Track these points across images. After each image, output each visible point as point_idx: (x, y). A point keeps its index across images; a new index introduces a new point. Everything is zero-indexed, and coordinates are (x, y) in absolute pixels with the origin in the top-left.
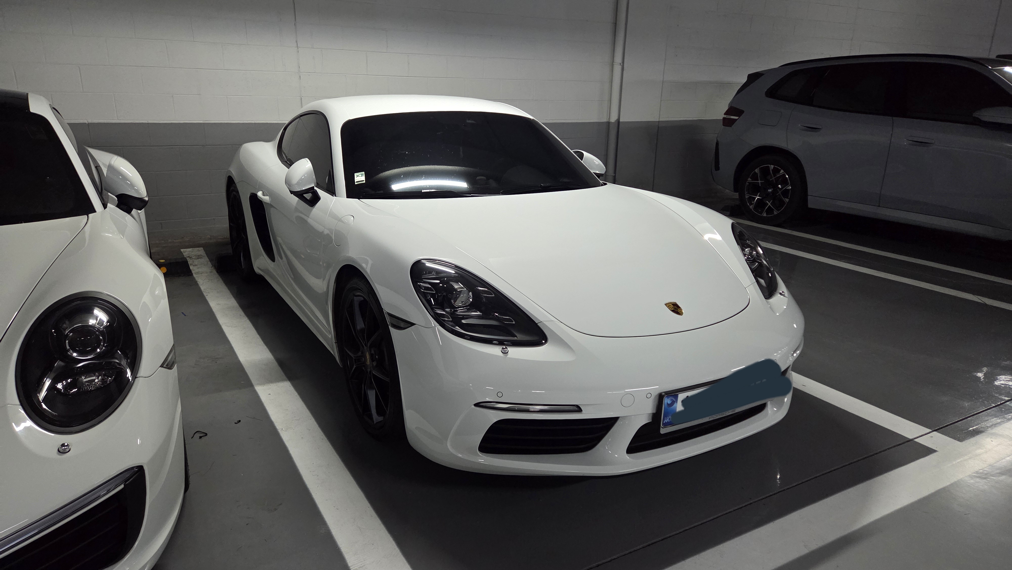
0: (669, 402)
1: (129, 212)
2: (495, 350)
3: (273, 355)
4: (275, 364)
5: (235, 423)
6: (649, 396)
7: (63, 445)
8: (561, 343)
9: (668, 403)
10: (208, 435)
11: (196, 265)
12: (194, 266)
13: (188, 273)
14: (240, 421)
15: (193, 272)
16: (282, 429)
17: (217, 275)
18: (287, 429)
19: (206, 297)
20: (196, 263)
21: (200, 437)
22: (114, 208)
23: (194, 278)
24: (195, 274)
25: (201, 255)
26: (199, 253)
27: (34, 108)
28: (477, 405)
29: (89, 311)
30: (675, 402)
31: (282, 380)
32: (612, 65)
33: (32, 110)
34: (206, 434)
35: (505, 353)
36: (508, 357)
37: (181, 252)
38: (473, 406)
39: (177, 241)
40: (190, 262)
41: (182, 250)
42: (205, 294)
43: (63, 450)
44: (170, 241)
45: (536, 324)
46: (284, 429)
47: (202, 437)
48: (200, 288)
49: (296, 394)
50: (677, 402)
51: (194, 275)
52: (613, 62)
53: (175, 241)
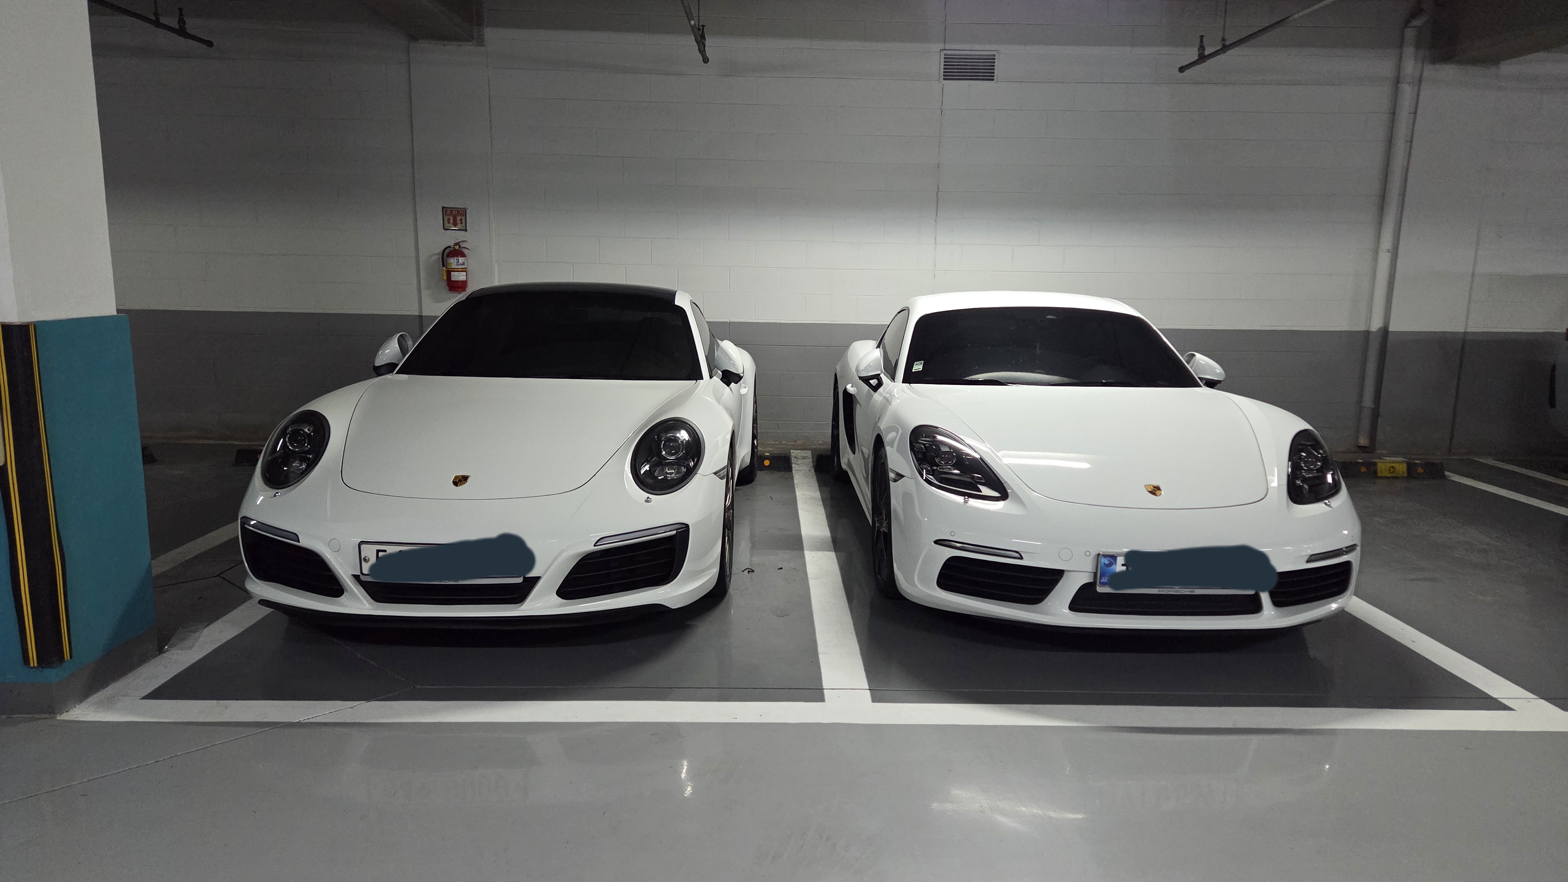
0: (1107, 562)
1: (728, 385)
2: (960, 499)
3: (831, 532)
4: (831, 540)
5: (779, 569)
6: (1088, 554)
7: (648, 498)
8: (1019, 500)
9: (1105, 564)
11: (798, 464)
12: (796, 464)
13: (789, 469)
14: (782, 568)
15: (793, 469)
16: (812, 578)
17: (814, 474)
19: (796, 488)
20: (799, 463)
22: (718, 381)
23: (792, 473)
24: (795, 470)
25: (807, 457)
26: (806, 455)
27: (677, 302)
28: (936, 542)
29: (678, 429)
30: (1113, 564)
31: (831, 551)
32: (1376, 251)
33: (676, 304)
35: (966, 502)
36: (967, 506)
37: (790, 452)
38: (933, 543)
39: (790, 443)
40: (793, 460)
41: (792, 451)
42: (796, 486)
43: (648, 501)
44: (784, 442)
45: (1002, 484)
47: (750, 571)
48: (793, 481)
49: (836, 560)
50: (1116, 564)
51: (794, 472)
52: (1378, 247)
53: (788, 443)
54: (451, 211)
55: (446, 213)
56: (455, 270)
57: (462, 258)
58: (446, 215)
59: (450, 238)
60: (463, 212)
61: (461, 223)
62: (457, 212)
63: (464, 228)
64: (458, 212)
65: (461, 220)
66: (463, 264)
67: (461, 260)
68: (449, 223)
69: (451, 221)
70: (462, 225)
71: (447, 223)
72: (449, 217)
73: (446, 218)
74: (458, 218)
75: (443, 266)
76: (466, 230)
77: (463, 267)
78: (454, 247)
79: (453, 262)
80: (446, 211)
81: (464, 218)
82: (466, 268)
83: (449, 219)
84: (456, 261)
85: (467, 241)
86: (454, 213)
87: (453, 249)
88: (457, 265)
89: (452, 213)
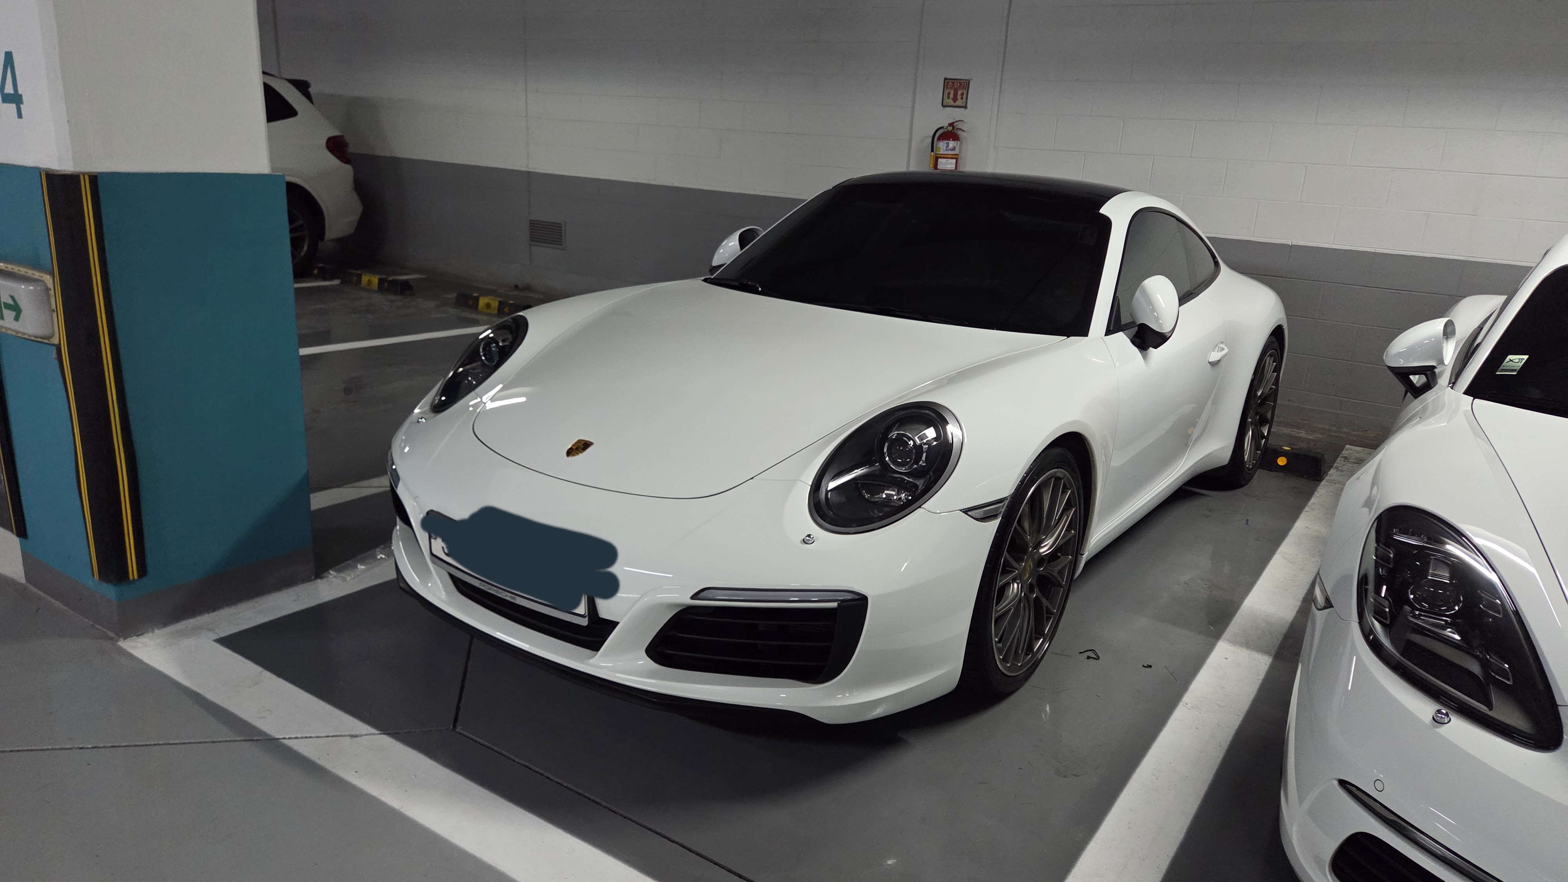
4: (1284, 629)
5: (1144, 666)
7: (809, 536)
10: (1100, 660)
11: (1341, 471)
12: (1337, 471)
13: (1317, 476)
14: (1150, 666)
15: (1325, 478)
16: (1187, 704)
18: (1193, 708)
19: (1304, 512)
20: (1345, 469)
21: (1089, 658)
24: (1327, 480)
28: (1343, 783)
34: (1098, 658)
38: (1336, 783)
40: (1338, 462)
42: (1306, 509)
43: (808, 540)
46: (1189, 705)
47: (1091, 659)
48: (1309, 500)
49: (1262, 676)
54: (953, 83)
55: (947, 85)
56: (942, 156)
57: (953, 142)
58: (947, 88)
59: (944, 118)
60: (965, 85)
61: (962, 98)
62: (959, 85)
63: (964, 105)
64: (961, 84)
65: (962, 94)
66: (954, 149)
67: (952, 144)
68: (948, 98)
69: (952, 96)
70: (962, 100)
71: (946, 98)
72: (950, 91)
73: (947, 92)
74: (960, 92)
75: (932, 151)
76: (965, 107)
77: (954, 152)
78: (947, 128)
79: (942, 146)
80: (948, 82)
81: (965, 92)
82: (957, 155)
83: (949, 94)
84: (945, 144)
85: (963, 121)
86: (956, 86)
87: (946, 130)
88: (946, 150)
89: (953, 85)
